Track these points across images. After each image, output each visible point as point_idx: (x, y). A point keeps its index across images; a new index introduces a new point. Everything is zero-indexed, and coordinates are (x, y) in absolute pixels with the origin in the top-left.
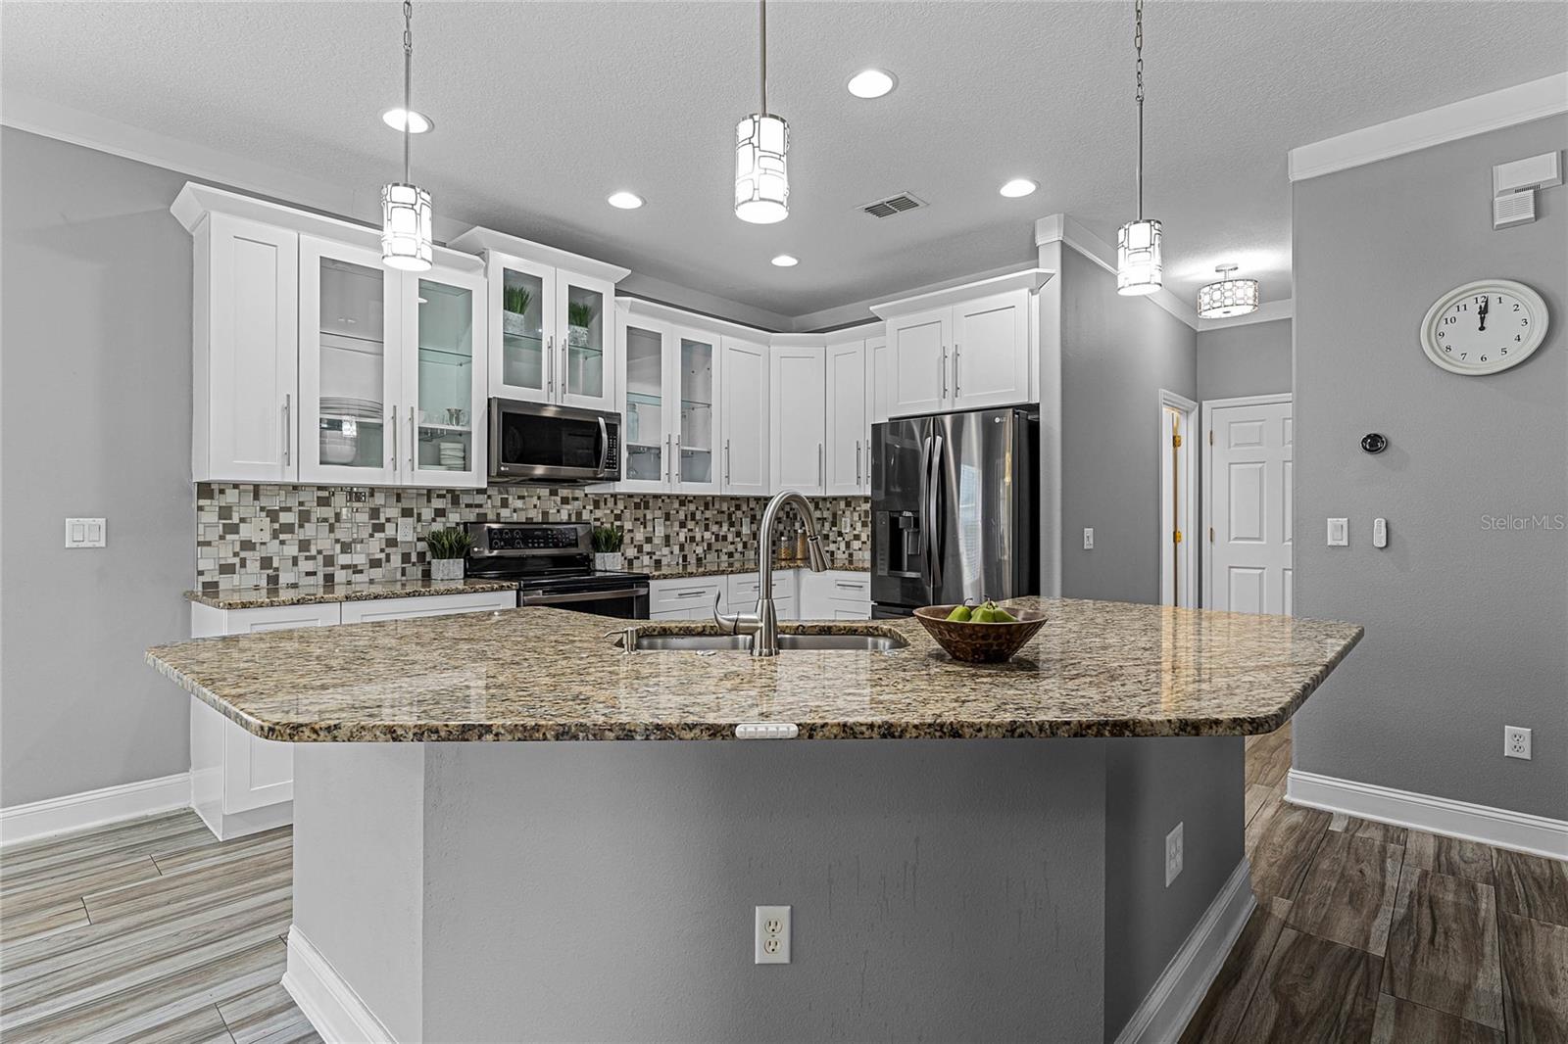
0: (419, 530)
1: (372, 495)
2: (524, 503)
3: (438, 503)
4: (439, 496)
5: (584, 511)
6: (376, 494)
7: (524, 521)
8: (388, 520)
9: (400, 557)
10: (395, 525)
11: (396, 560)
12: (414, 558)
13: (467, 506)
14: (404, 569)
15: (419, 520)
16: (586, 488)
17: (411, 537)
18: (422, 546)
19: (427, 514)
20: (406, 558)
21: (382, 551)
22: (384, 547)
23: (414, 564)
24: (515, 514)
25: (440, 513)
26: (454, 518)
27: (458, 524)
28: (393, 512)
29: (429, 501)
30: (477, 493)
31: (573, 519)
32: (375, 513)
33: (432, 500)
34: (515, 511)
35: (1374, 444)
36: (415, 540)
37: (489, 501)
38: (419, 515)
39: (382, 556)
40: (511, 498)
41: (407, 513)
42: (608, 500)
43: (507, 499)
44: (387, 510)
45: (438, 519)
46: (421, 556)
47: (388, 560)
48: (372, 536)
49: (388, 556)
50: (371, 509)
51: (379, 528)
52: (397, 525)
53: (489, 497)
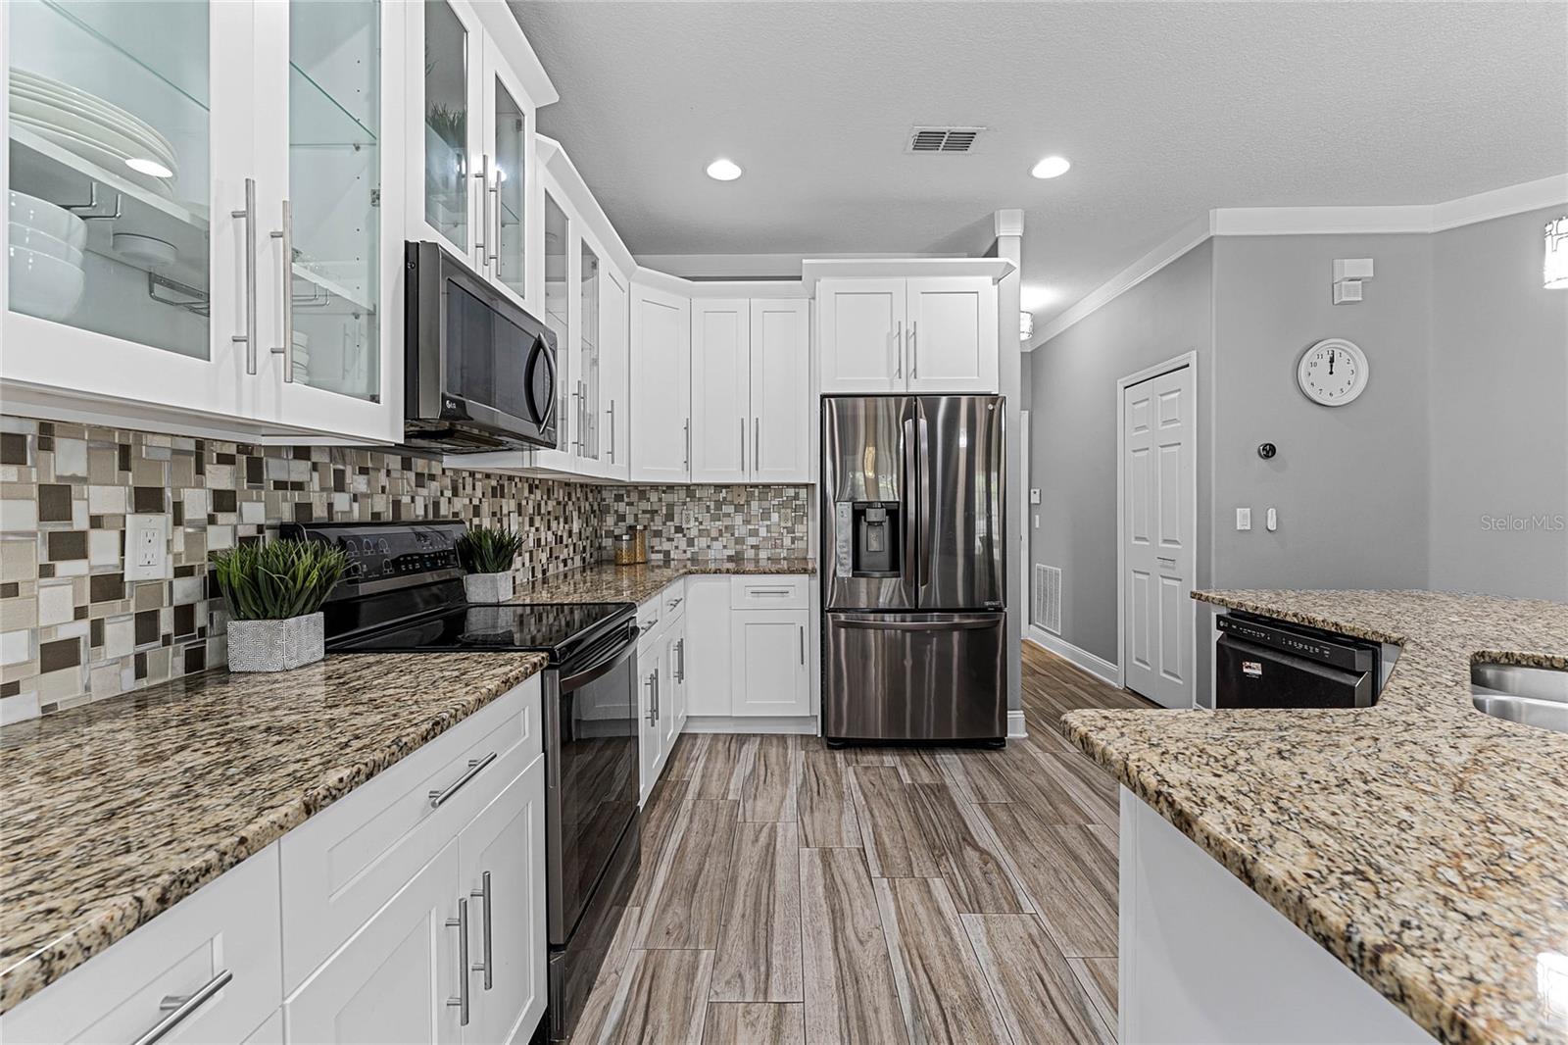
0: (179, 546)
1: (46, 443)
2: (369, 483)
3: (220, 477)
4: (225, 459)
5: (442, 498)
6: (58, 442)
7: (369, 519)
8: (96, 522)
9: (131, 625)
10: (115, 535)
11: (121, 635)
12: (166, 625)
13: (280, 485)
14: (140, 659)
15: (178, 520)
16: (445, 458)
17: (161, 569)
18: (186, 590)
19: (197, 503)
20: (146, 626)
21: (80, 613)
22: (86, 601)
23: (167, 640)
24: (356, 506)
25: (224, 501)
26: (254, 512)
27: (260, 529)
28: (109, 497)
29: (200, 471)
30: (295, 457)
31: (431, 517)
32: (55, 500)
33: (208, 467)
34: (355, 498)
35: (1269, 451)
36: (171, 575)
37: (316, 475)
38: (178, 507)
39: (82, 629)
40: (349, 470)
41: (147, 500)
42: (467, 479)
43: (343, 472)
44: (94, 491)
45: (221, 517)
46: (184, 614)
47: (97, 638)
48: (46, 571)
49: (97, 628)
50: (44, 490)
51: (69, 546)
52: (123, 534)
53: (315, 467)
